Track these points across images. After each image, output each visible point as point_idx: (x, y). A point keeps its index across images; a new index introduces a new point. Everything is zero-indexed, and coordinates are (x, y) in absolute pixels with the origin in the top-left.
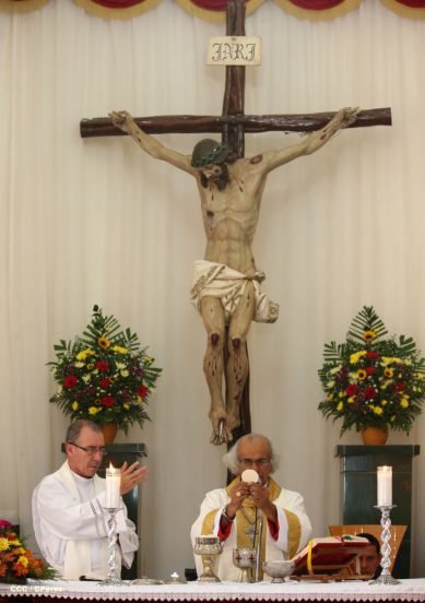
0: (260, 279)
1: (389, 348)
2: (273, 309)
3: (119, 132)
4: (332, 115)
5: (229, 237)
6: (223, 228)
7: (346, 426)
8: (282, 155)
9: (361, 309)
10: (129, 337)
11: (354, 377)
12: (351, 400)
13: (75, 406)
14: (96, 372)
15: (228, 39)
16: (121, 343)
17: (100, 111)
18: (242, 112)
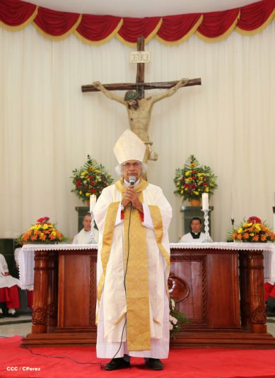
0: (151, 144)
1: (201, 170)
2: (156, 155)
3: (96, 90)
4: (178, 82)
5: (139, 128)
6: (137, 125)
7: (185, 199)
8: (159, 97)
9: (189, 156)
10: (102, 167)
11: (187, 181)
12: (186, 189)
13: (81, 193)
14: (89, 179)
15: (138, 52)
16: (99, 169)
17: (89, 82)
18: (143, 81)
